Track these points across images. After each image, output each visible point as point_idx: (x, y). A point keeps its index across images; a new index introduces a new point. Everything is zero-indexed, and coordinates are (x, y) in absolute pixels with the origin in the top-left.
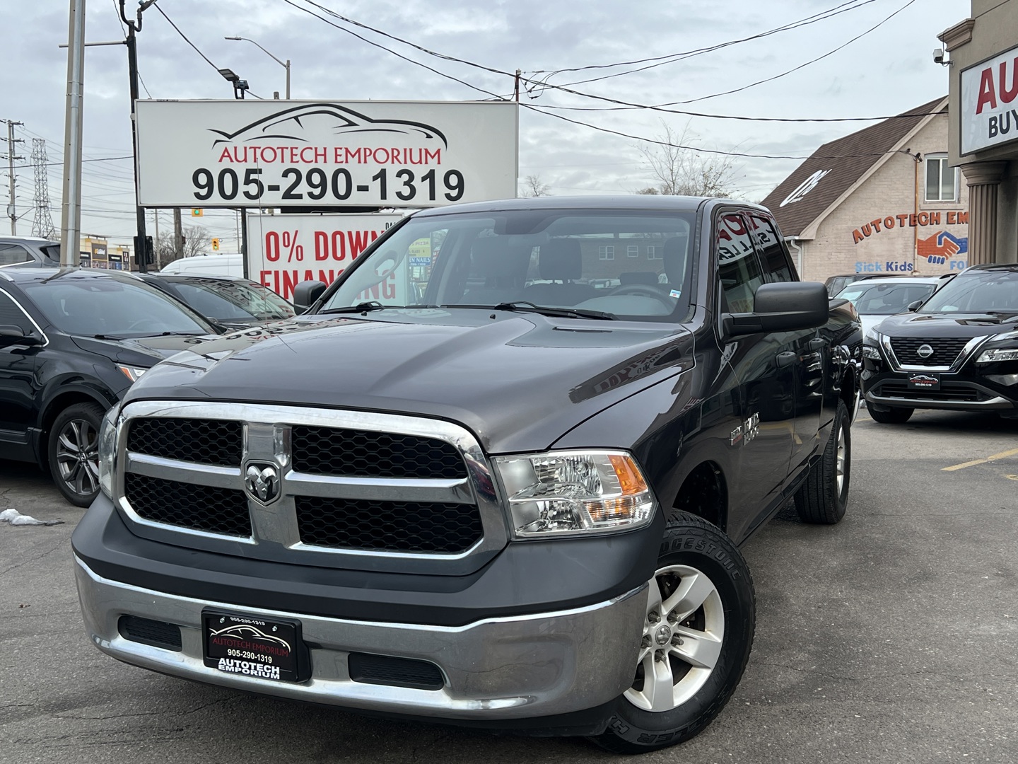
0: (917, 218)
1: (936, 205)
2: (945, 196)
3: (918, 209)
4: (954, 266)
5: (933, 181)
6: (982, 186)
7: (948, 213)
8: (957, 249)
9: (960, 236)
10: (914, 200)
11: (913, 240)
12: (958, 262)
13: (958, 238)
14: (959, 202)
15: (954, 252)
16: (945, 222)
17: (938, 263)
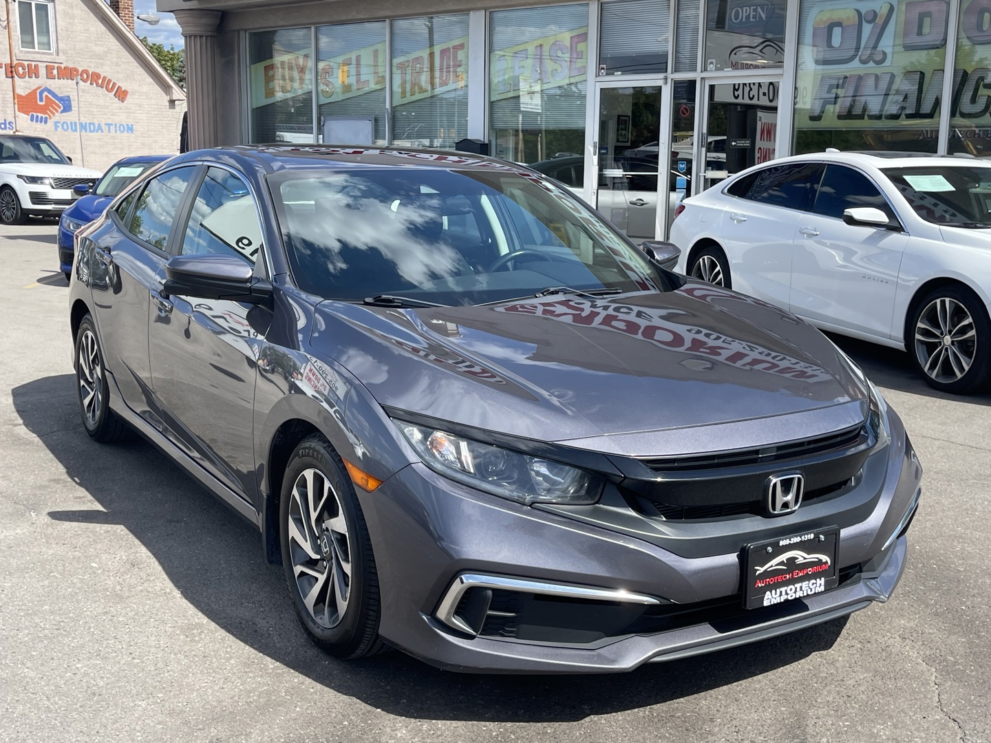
0: (13, 69)
1: (33, 55)
2: (41, 47)
3: (14, 58)
4: (58, 127)
5: (26, 27)
6: (201, 36)
7: (47, 66)
8: (60, 107)
9: (62, 93)
10: (8, 47)
11: (12, 94)
12: (62, 122)
13: (60, 96)
14: (58, 55)
15: (57, 111)
16: (45, 76)
17: (41, 122)
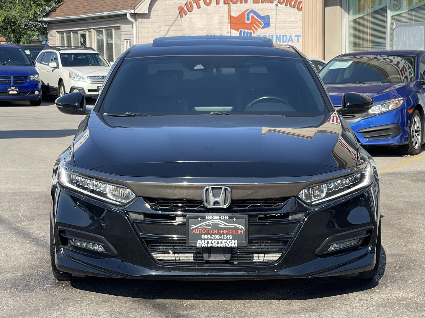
8: (261, 24)
9: (264, 13)
11: (227, 15)
13: (262, 16)
15: (259, 27)
16: (252, 2)
